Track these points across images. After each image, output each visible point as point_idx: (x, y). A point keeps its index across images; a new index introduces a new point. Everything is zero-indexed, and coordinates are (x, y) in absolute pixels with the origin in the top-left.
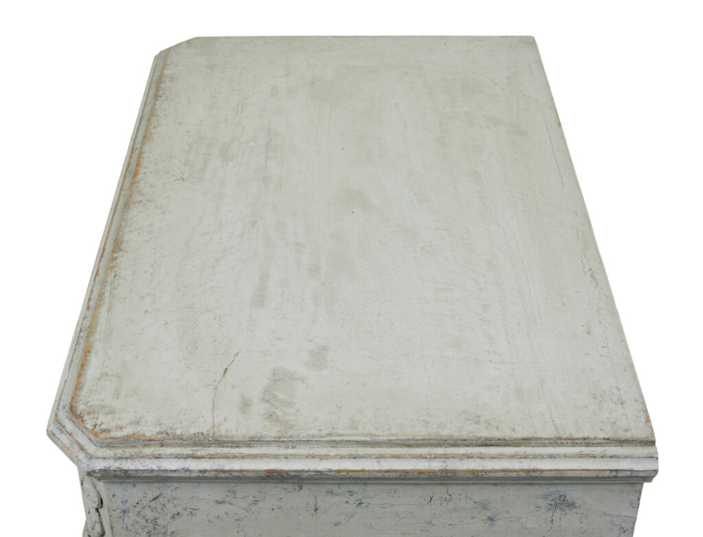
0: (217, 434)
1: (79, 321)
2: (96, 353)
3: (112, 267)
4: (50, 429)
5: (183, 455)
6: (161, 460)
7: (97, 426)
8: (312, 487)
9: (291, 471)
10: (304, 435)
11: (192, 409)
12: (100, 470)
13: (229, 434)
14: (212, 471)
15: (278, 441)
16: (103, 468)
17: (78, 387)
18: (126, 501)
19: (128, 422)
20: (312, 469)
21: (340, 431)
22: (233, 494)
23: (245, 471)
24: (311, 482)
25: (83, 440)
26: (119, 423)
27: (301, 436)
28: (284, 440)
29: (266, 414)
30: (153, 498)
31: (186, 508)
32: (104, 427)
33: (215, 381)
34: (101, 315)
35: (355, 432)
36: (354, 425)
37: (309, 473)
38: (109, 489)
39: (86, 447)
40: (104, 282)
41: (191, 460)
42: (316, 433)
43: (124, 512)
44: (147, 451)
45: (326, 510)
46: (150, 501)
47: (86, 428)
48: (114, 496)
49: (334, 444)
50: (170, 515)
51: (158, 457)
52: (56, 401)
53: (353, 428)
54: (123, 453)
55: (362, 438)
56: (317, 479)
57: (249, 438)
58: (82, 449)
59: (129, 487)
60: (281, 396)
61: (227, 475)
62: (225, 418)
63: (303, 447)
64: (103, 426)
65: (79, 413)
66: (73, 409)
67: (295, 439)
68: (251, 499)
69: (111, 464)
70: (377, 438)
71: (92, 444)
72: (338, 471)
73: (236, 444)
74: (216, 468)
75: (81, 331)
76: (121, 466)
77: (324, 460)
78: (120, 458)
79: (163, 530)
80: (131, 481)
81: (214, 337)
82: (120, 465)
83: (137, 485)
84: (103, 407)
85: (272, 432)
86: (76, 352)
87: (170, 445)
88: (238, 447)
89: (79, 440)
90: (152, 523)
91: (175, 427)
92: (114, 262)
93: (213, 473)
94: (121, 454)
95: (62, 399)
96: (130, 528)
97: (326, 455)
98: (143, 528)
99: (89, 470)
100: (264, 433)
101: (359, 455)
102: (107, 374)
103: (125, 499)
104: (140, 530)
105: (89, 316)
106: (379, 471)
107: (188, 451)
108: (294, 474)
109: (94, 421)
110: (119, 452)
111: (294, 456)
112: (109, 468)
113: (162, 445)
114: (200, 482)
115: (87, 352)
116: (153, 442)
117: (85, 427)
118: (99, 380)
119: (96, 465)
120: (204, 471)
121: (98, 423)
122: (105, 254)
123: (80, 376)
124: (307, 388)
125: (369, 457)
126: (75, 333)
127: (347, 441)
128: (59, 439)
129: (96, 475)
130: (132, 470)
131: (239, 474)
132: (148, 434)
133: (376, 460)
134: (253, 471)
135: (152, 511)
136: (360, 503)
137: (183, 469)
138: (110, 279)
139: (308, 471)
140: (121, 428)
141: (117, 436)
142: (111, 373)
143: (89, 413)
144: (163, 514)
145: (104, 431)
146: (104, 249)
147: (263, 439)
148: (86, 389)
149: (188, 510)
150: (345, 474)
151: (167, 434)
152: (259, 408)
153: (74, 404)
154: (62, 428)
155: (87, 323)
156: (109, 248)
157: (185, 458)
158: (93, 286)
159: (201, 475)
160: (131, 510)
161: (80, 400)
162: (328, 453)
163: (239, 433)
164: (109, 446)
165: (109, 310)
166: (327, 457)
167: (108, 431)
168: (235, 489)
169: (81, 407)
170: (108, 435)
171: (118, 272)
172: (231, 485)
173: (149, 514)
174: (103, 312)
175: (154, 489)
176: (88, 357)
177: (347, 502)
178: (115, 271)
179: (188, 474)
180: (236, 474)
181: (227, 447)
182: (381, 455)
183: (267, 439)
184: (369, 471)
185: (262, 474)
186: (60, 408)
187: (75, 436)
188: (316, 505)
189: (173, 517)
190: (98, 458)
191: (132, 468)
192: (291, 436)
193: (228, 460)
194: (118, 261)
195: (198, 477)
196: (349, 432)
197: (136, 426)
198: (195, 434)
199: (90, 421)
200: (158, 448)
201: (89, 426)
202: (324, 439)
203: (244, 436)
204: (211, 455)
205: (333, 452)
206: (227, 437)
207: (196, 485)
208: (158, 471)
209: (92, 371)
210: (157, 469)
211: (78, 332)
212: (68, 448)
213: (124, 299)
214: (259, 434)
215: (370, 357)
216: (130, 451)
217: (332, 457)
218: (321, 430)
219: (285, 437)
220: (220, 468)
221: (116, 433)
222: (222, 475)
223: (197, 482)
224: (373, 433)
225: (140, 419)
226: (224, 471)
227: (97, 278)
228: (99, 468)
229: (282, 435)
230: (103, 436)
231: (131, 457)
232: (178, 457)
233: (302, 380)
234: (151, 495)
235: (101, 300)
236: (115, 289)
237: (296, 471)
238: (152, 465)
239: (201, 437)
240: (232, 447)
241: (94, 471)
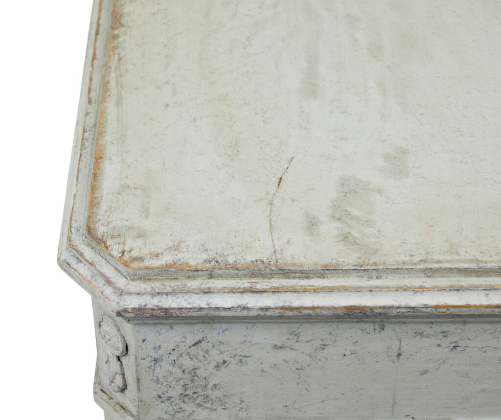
0: (280, 262)
1: (78, 118)
2: (110, 159)
3: (114, 48)
4: (63, 258)
5: (240, 288)
6: (211, 295)
7: (126, 253)
8: (397, 327)
9: (376, 308)
10: (391, 261)
11: (244, 230)
12: (134, 308)
13: (296, 261)
14: (276, 308)
15: (360, 270)
16: (137, 306)
17: (93, 203)
18: (160, 347)
19: (165, 247)
20: (403, 304)
21: (437, 257)
22: (295, 337)
23: (318, 308)
24: (397, 320)
25: (109, 271)
26: (153, 249)
27: (388, 263)
28: (367, 268)
29: (338, 236)
30: (193, 343)
31: (235, 356)
32: (134, 254)
33: (268, 194)
34: (108, 111)
35: (456, 257)
36: (453, 249)
37: (399, 310)
38: (138, 332)
39: (113, 280)
40: (106, 67)
41: (249, 295)
42: (407, 259)
43: (156, 360)
44: (193, 284)
45: (411, 356)
46: (190, 347)
47: (112, 256)
48: (144, 341)
49: (430, 272)
50: (213, 364)
51: (208, 292)
52: (64, 221)
53: (453, 253)
54: (162, 287)
55: (466, 266)
56: (406, 317)
57: (322, 266)
58: (108, 282)
59: (164, 329)
60: (355, 212)
61: (295, 313)
62: (288, 242)
63: (390, 276)
64: (132, 253)
65: (99, 236)
66: (91, 231)
67: (381, 267)
68: (318, 343)
69: (148, 302)
70: (484, 265)
71: (121, 276)
72: (437, 307)
73: (305, 274)
74: (281, 305)
75: (84, 131)
76: (160, 304)
77: (418, 294)
78: (158, 293)
79: (203, 383)
80: (170, 321)
81: (259, 137)
82: (159, 302)
83: (175, 327)
84: (130, 228)
85: (350, 259)
86: (83, 158)
87: (220, 276)
88: (307, 278)
89: (103, 271)
90: (189, 374)
91: (225, 252)
92: (116, 42)
93: (278, 311)
94: (160, 289)
95: (74, 218)
96: (161, 380)
97: (421, 287)
98: (178, 380)
99: (120, 309)
100: (341, 260)
101: (462, 286)
102: (129, 187)
103: (158, 345)
104: (174, 383)
105: (92, 111)
106: (487, 307)
107: (245, 283)
108: (380, 311)
109: (121, 246)
110: (157, 285)
111: (381, 289)
112: (145, 306)
113: (211, 277)
114: (254, 323)
115: (98, 158)
116: (199, 273)
117: (110, 254)
118: (119, 194)
119: (128, 302)
120: (267, 309)
121: (127, 248)
122: (101, 31)
123: (93, 189)
124: (387, 202)
125: (476, 288)
126: (76, 133)
127: (446, 269)
128: (75, 270)
129: (127, 315)
130: (174, 309)
131: (311, 312)
132: (192, 263)
133: (484, 293)
134: (328, 308)
135: (191, 359)
136: (455, 347)
137: (239, 306)
138: (113, 63)
139: (398, 308)
140: (157, 256)
141: (153, 266)
142: (132, 185)
143: (113, 237)
144: (205, 362)
145: (135, 259)
146: (98, 25)
147: (340, 267)
148: (104, 206)
149: (238, 358)
150: (444, 310)
151: (217, 262)
152: (329, 228)
153: (92, 226)
154: (80, 257)
155: (90, 121)
156: (105, 23)
157: (242, 293)
158: (92, 72)
159: (262, 313)
160: (164, 358)
161: (99, 220)
162: (423, 284)
163: (309, 261)
164: (143, 278)
165: (118, 104)
166: (422, 289)
167: (140, 259)
168: (298, 331)
169: (101, 230)
170: (142, 265)
171: (122, 55)
172: (295, 325)
173: (187, 363)
174: (111, 106)
175: (196, 332)
176: (101, 166)
177: (439, 345)
178: (119, 54)
179: (245, 313)
180: (307, 312)
181: (294, 278)
182: (490, 286)
183: (345, 268)
184: (475, 306)
185: (340, 312)
186: (73, 230)
187: (97, 266)
188: (400, 349)
189: (217, 367)
190: (131, 294)
191: (175, 305)
192: (375, 264)
193: (296, 294)
194: (120, 40)
195: (258, 317)
196: (448, 258)
197: (176, 253)
198: (252, 262)
199: (116, 247)
200: (206, 281)
201: (116, 253)
202: (418, 267)
203: (316, 264)
204: (275, 288)
205: (429, 282)
206: (294, 265)
207: (250, 325)
208: (208, 309)
209: (109, 182)
210: (207, 306)
211: (81, 132)
212: (90, 282)
213: (136, 89)
214: (334, 262)
215: (461, 162)
216: (170, 285)
217: (428, 290)
218: (412, 256)
219: (368, 265)
220: (287, 304)
221: (151, 262)
222: (289, 313)
223: (251, 323)
224: (479, 258)
225: (180, 243)
226: (291, 309)
227: (95, 62)
228: (132, 306)
229: (364, 262)
230: (135, 265)
231: (173, 293)
232: (233, 291)
233: (380, 192)
234: (191, 339)
235: (107, 92)
236: (121, 76)
237: (383, 307)
238: (201, 301)
239: (261, 265)
240: (300, 278)
241: (126, 311)
